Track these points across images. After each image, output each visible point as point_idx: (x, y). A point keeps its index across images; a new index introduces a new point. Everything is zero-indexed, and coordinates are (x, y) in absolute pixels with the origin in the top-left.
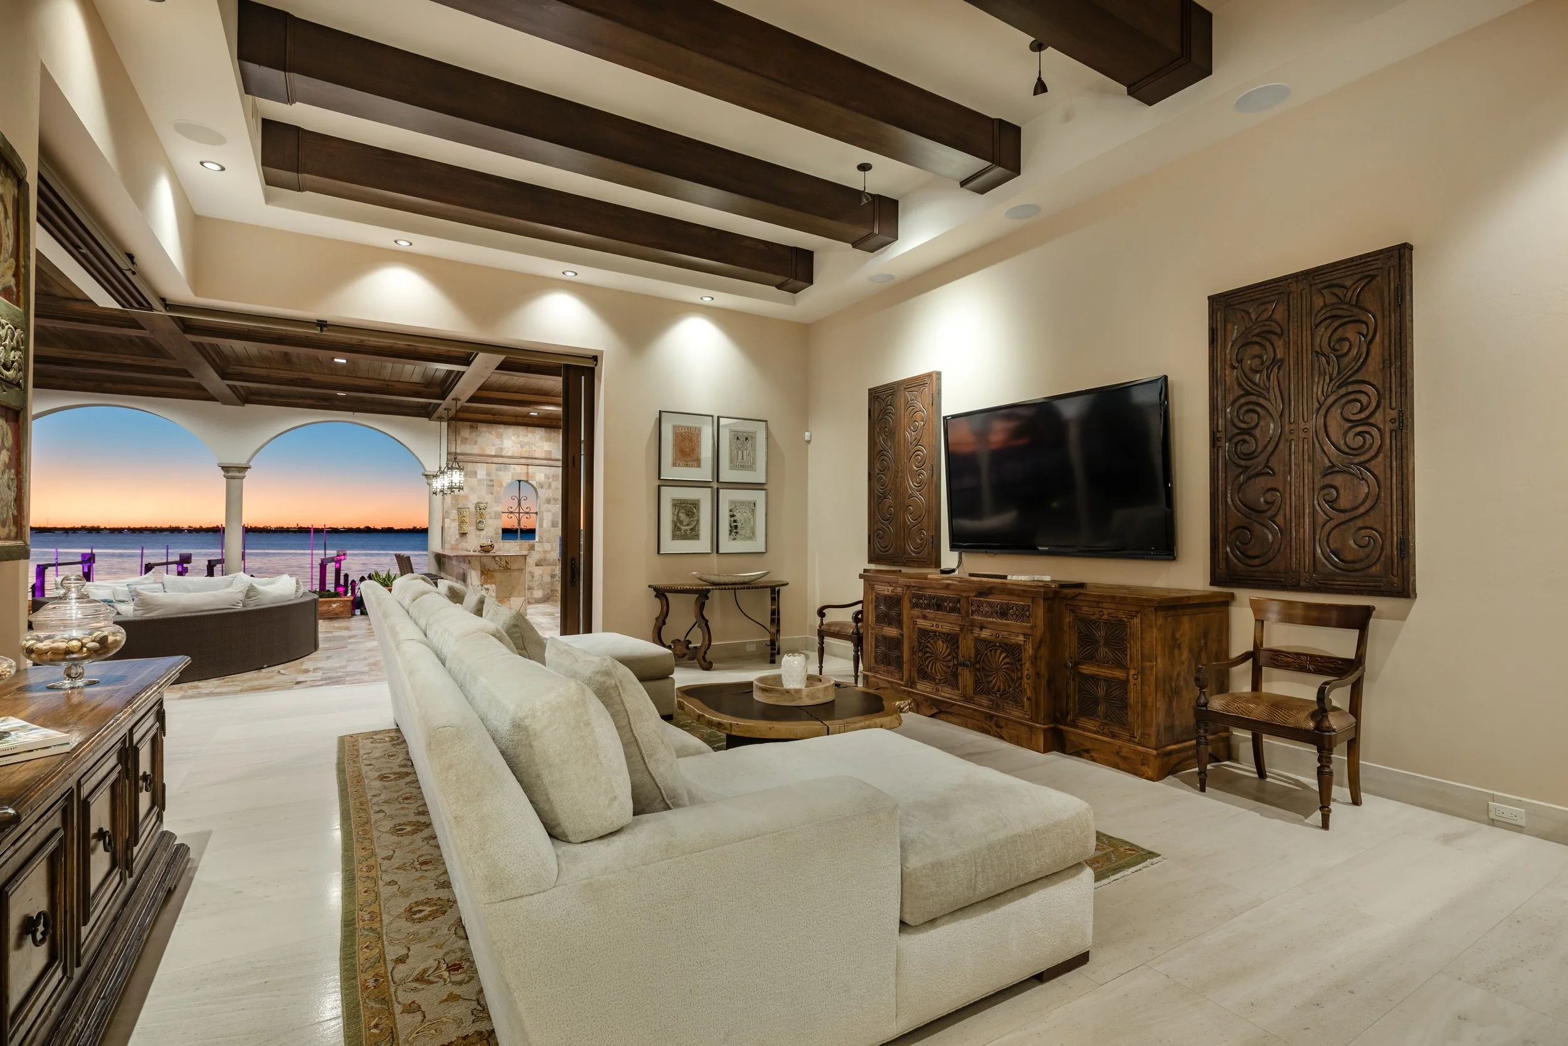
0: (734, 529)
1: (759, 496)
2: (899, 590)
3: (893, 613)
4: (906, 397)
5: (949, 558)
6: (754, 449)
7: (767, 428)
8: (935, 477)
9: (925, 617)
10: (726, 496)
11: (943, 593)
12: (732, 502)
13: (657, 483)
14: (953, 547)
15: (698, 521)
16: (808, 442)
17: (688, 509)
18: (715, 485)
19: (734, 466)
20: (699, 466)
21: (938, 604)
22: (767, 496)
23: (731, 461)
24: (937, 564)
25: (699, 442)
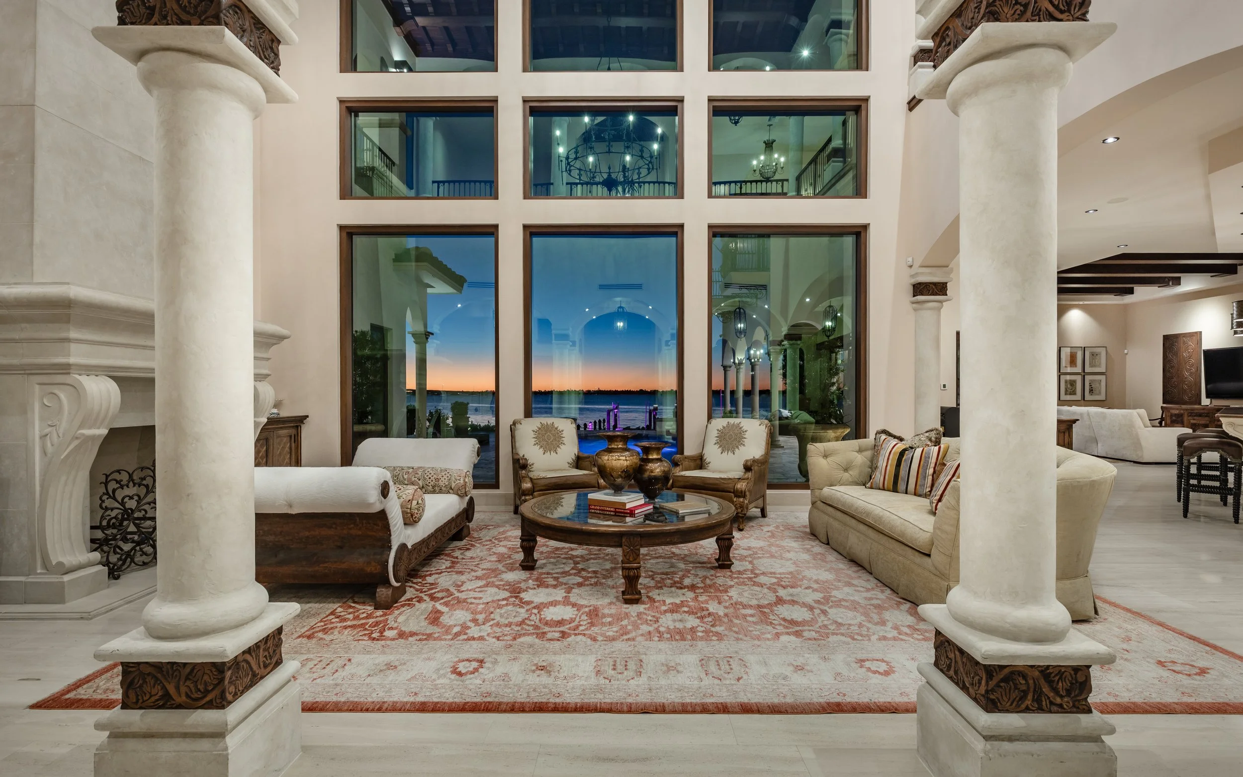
0: (1091, 391)
1: (1103, 378)
2: (1182, 412)
3: (1179, 419)
4: (1184, 340)
5: (1205, 401)
6: (1100, 359)
7: (1106, 351)
8: (1199, 372)
9: (1194, 419)
10: (1088, 378)
11: (1202, 411)
12: (1090, 380)
13: (1059, 374)
14: (1207, 397)
15: (1076, 388)
16: (1126, 354)
17: (1073, 383)
18: (1083, 374)
19: (1091, 365)
20: (1076, 366)
21: (1200, 415)
22: (1106, 377)
23: (1090, 364)
24: (1200, 404)
25: (1076, 357)
